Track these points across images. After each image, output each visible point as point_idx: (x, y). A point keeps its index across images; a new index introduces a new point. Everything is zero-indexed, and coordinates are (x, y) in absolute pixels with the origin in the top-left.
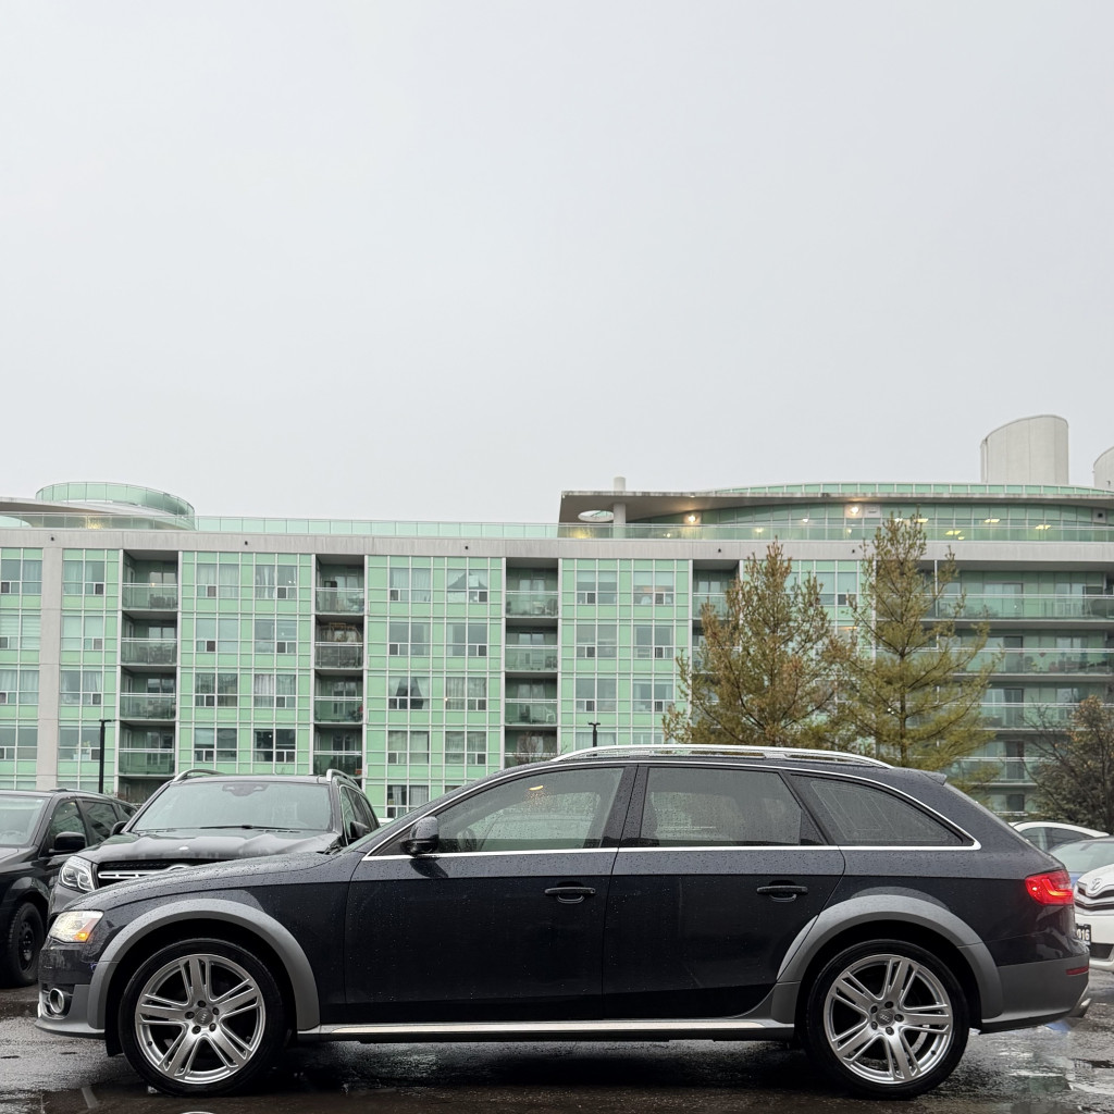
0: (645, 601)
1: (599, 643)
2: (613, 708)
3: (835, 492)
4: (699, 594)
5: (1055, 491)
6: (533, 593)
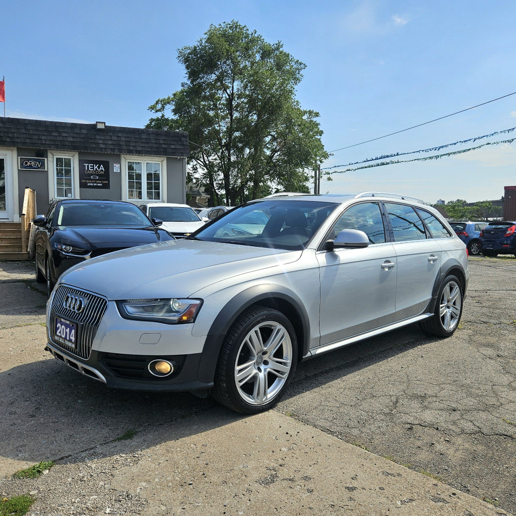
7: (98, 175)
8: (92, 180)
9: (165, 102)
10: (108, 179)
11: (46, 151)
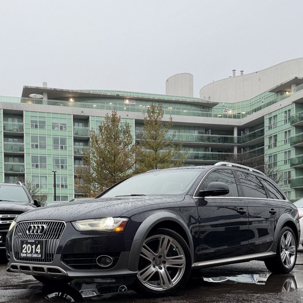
0: (56, 128)
1: (40, 143)
2: (45, 167)
3: (121, 94)
4: (75, 127)
5: (190, 99)
6: (14, 123)
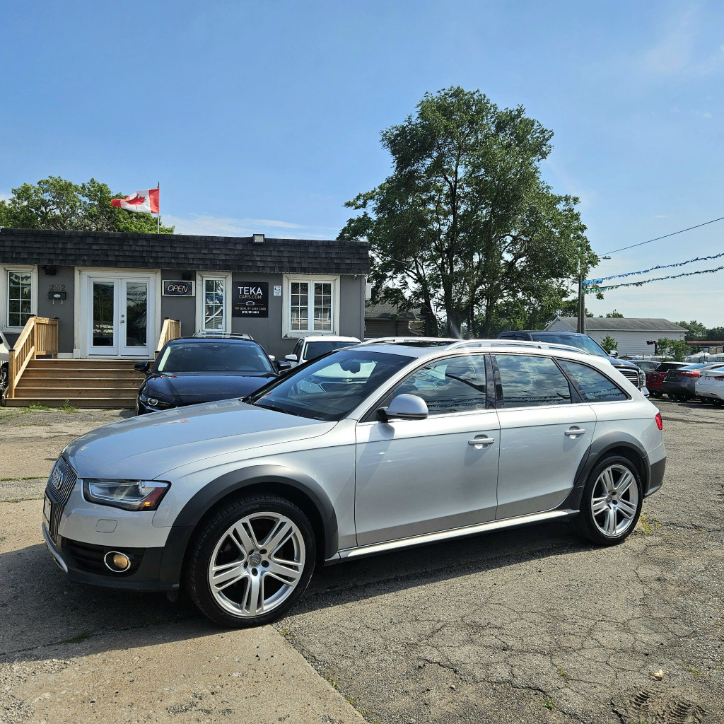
7: (254, 300)
8: (247, 307)
9: (369, 197)
10: (266, 306)
11: (195, 272)
